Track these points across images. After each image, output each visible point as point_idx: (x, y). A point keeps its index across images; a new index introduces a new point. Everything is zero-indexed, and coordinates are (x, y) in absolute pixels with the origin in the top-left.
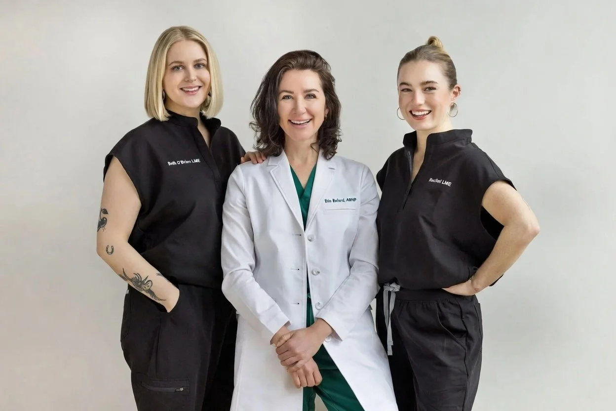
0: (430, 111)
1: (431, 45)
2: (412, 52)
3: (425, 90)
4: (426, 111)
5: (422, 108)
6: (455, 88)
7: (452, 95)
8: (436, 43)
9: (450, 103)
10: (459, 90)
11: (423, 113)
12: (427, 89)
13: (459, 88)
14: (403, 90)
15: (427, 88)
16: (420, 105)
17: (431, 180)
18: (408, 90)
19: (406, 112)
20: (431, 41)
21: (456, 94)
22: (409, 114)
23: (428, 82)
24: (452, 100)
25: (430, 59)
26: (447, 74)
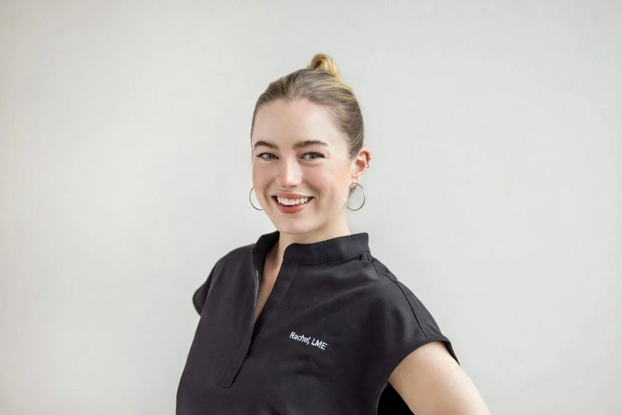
0: (310, 198)
1: (316, 71)
2: (280, 82)
3: (301, 157)
4: (304, 197)
5: (297, 192)
6: (360, 155)
7: (354, 166)
8: (326, 66)
9: (349, 182)
10: (368, 159)
11: (297, 202)
12: (308, 157)
13: (367, 154)
14: (261, 155)
15: (307, 154)
16: (294, 186)
17: (293, 335)
18: (272, 156)
19: (266, 197)
20: (318, 62)
21: (361, 165)
22: (273, 202)
23: (308, 143)
24: (353, 177)
25: (313, 99)
26: (345, 127)
